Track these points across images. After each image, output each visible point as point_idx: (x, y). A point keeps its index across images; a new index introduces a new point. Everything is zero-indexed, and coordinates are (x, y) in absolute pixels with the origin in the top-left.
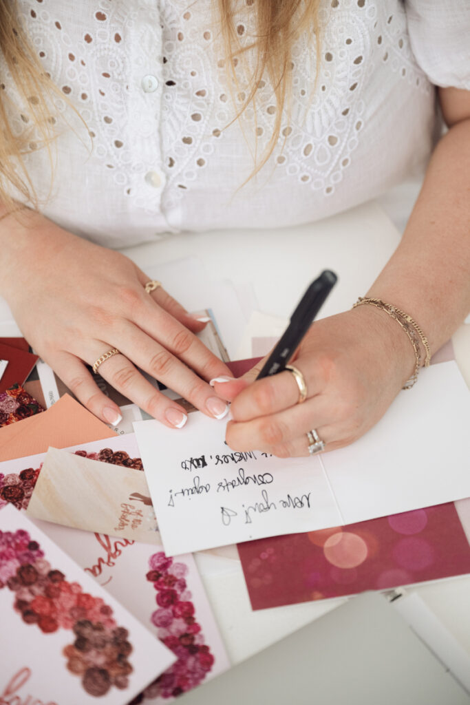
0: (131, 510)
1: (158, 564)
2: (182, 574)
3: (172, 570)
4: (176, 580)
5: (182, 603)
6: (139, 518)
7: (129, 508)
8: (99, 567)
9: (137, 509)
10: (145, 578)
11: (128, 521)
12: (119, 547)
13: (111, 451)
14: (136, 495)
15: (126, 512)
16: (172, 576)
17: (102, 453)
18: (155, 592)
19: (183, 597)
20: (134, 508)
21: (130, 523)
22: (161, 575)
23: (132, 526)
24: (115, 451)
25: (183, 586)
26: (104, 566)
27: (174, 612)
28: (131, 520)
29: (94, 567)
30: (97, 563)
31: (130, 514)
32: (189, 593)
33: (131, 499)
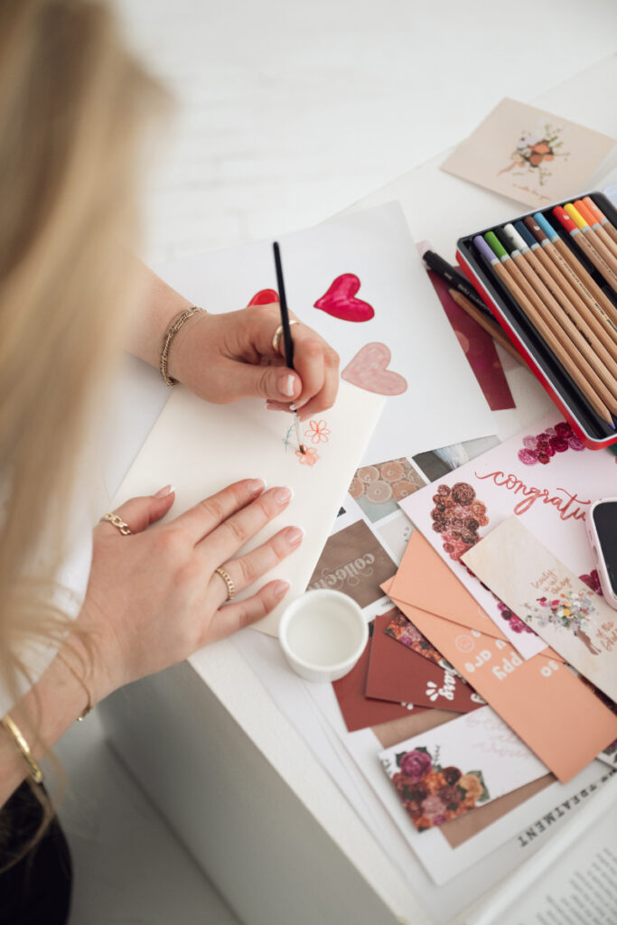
0: (605, 641)
1: (532, 459)
2: (533, 439)
3: (533, 447)
4: (540, 442)
5: (558, 433)
6: (602, 630)
7: (606, 645)
8: (552, 500)
9: (599, 639)
10: (548, 465)
11: (613, 633)
12: (528, 490)
13: (434, 524)
14: (593, 652)
15: (610, 642)
16: (538, 446)
17: (439, 531)
18: (557, 454)
19: (553, 434)
20: (602, 642)
21: (612, 629)
22: (541, 454)
23: (612, 626)
24: (433, 522)
25: (543, 436)
26: (550, 497)
27: (568, 437)
28: (610, 632)
29: (555, 504)
30: (550, 503)
31: (607, 638)
32: (547, 431)
33: (600, 651)
